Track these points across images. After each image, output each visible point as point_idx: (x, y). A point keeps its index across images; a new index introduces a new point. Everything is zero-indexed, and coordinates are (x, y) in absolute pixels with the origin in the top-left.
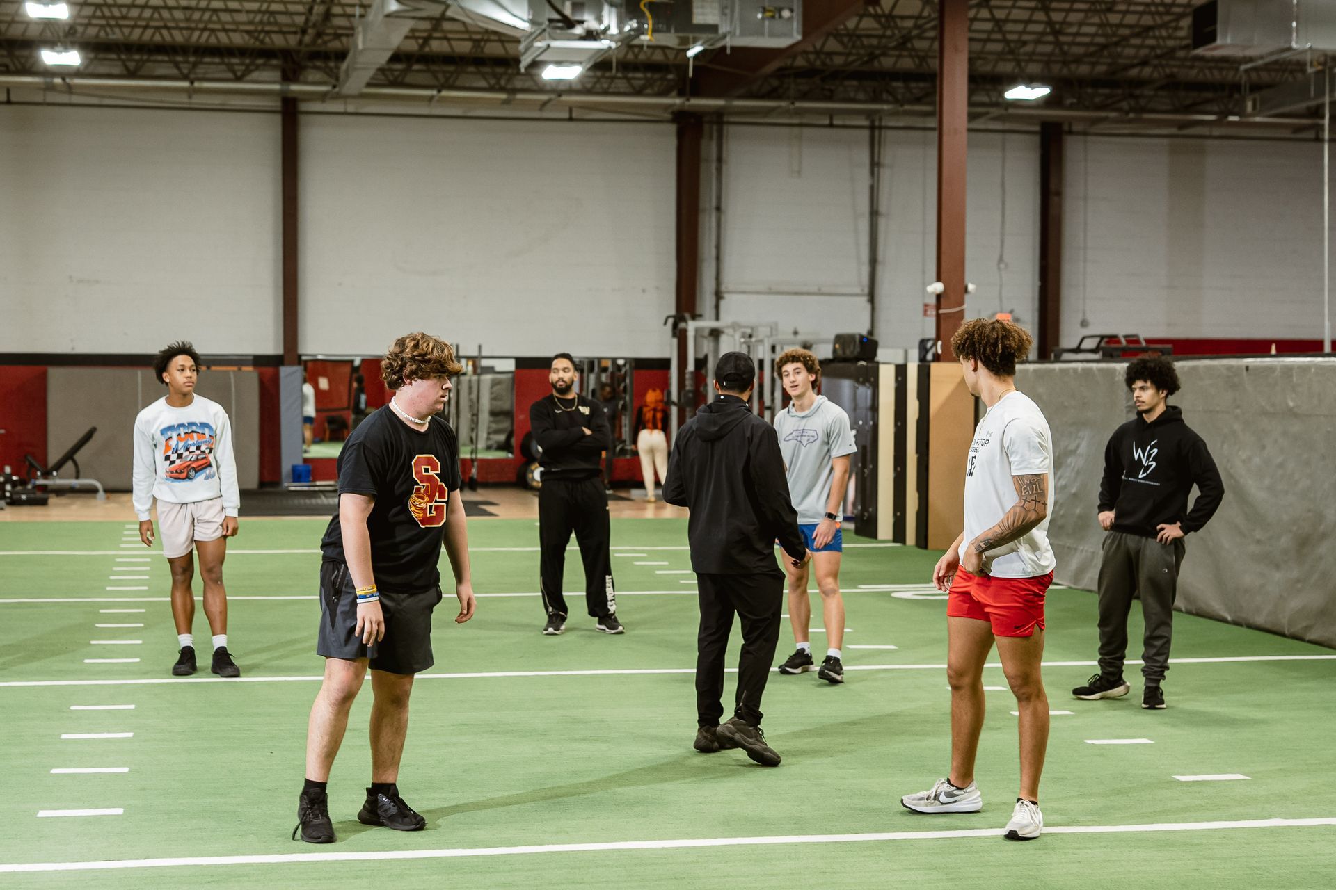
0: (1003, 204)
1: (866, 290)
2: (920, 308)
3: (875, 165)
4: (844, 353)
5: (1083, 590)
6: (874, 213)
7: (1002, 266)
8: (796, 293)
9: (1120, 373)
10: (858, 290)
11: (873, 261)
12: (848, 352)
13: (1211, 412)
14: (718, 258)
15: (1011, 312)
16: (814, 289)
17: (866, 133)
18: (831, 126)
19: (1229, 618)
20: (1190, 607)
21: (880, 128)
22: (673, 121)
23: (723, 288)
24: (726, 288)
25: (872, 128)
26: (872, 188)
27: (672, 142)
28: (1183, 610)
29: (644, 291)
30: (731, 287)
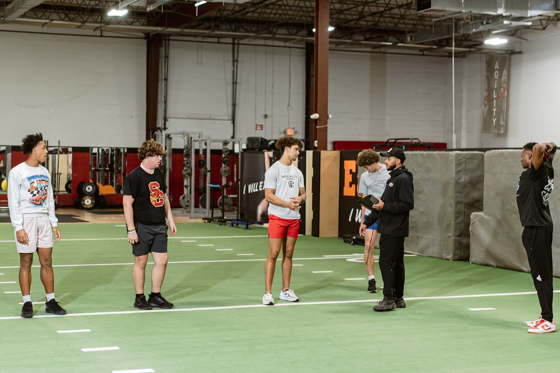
0: (290, 80)
1: (231, 118)
2: (254, 126)
3: (235, 61)
4: (253, 146)
5: (428, 257)
6: (235, 83)
7: (290, 108)
8: (200, 119)
9: (452, 155)
10: (227, 118)
11: (234, 105)
12: (255, 146)
13: (513, 174)
14: (165, 102)
15: (294, 128)
16: (208, 117)
17: (231, 46)
18: (218, 42)
19: (526, 270)
20: (499, 265)
21: (238, 44)
22: (145, 38)
23: (167, 116)
24: (169, 116)
25: (233, 44)
26: (233, 71)
27: (145, 48)
28: (495, 266)
29: (131, 117)
30: (171, 116)
